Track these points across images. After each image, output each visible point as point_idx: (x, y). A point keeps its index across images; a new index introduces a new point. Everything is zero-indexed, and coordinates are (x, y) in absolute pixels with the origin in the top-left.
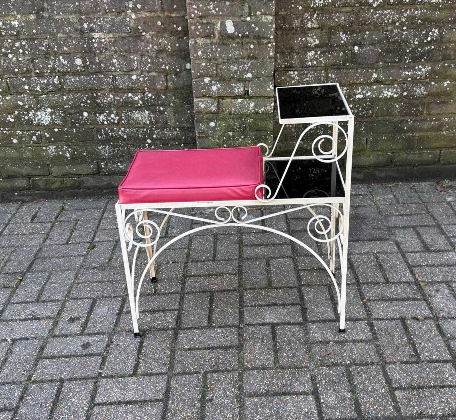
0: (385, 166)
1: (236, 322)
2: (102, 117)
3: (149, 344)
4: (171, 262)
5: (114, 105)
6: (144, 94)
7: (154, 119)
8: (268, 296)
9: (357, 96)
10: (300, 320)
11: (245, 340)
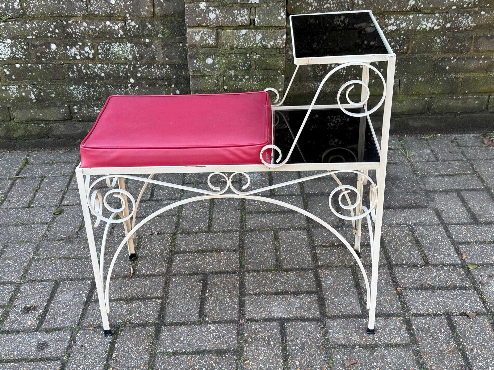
0: (421, 113)
1: (235, 316)
2: (73, 51)
3: (122, 346)
4: (156, 233)
5: (89, 35)
6: (125, 23)
7: (137, 53)
8: (276, 281)
9: (389, 28)
10: (317, 314)
11: (246, 341)
